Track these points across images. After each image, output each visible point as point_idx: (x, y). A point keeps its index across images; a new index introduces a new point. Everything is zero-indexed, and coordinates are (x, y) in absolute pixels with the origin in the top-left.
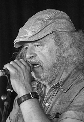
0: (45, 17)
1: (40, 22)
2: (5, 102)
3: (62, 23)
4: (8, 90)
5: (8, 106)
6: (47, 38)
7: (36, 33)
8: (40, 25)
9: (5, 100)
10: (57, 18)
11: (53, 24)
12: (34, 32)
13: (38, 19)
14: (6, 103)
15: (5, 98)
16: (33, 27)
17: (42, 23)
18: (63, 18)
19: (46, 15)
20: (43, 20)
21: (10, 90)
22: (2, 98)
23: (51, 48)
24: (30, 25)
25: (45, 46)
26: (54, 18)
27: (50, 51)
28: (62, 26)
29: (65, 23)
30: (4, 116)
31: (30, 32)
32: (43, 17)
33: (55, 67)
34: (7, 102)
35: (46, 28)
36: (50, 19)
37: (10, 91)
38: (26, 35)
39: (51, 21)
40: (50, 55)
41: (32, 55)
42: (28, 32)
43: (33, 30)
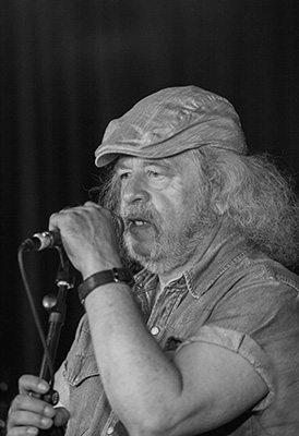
0: (187, 104)
1: (173, 113)
2: (53, 314)
3: (224, 127)
4: (61, 283)
5: (59, 324)
6: (184, 158)
7: (162, 140)
8: (174, 122)
9: (53, 309)
10: (215, 112)
11: (204, 126)
12: (158, 136)
13: (168, 106)
14: (54, 317)
15: (53, 304)
16: (154, 124)
17: (179, 118)
18: (227, 115)
19: (189, 99)
20: (181, 109)
21: (65, 283)
22: (46, 305)
23: (189, 185)
24: (147, 118)
25: (177, 179)
26: (208, 111)
27: (186, 194)
28: (224, 135)
29: (231, 129)
30: (49, 347)
31: (147, 134)
32: (183, 104)
33: (190, 235)
34: (57, 314)
35: (186, 132)
36: (199, 111)
37: (66, 286)
38: (135, 141)
39: (201, 117)
40: (184, 202)
41: (139, 196)
42: (141, 132)
43: (156, 131)
